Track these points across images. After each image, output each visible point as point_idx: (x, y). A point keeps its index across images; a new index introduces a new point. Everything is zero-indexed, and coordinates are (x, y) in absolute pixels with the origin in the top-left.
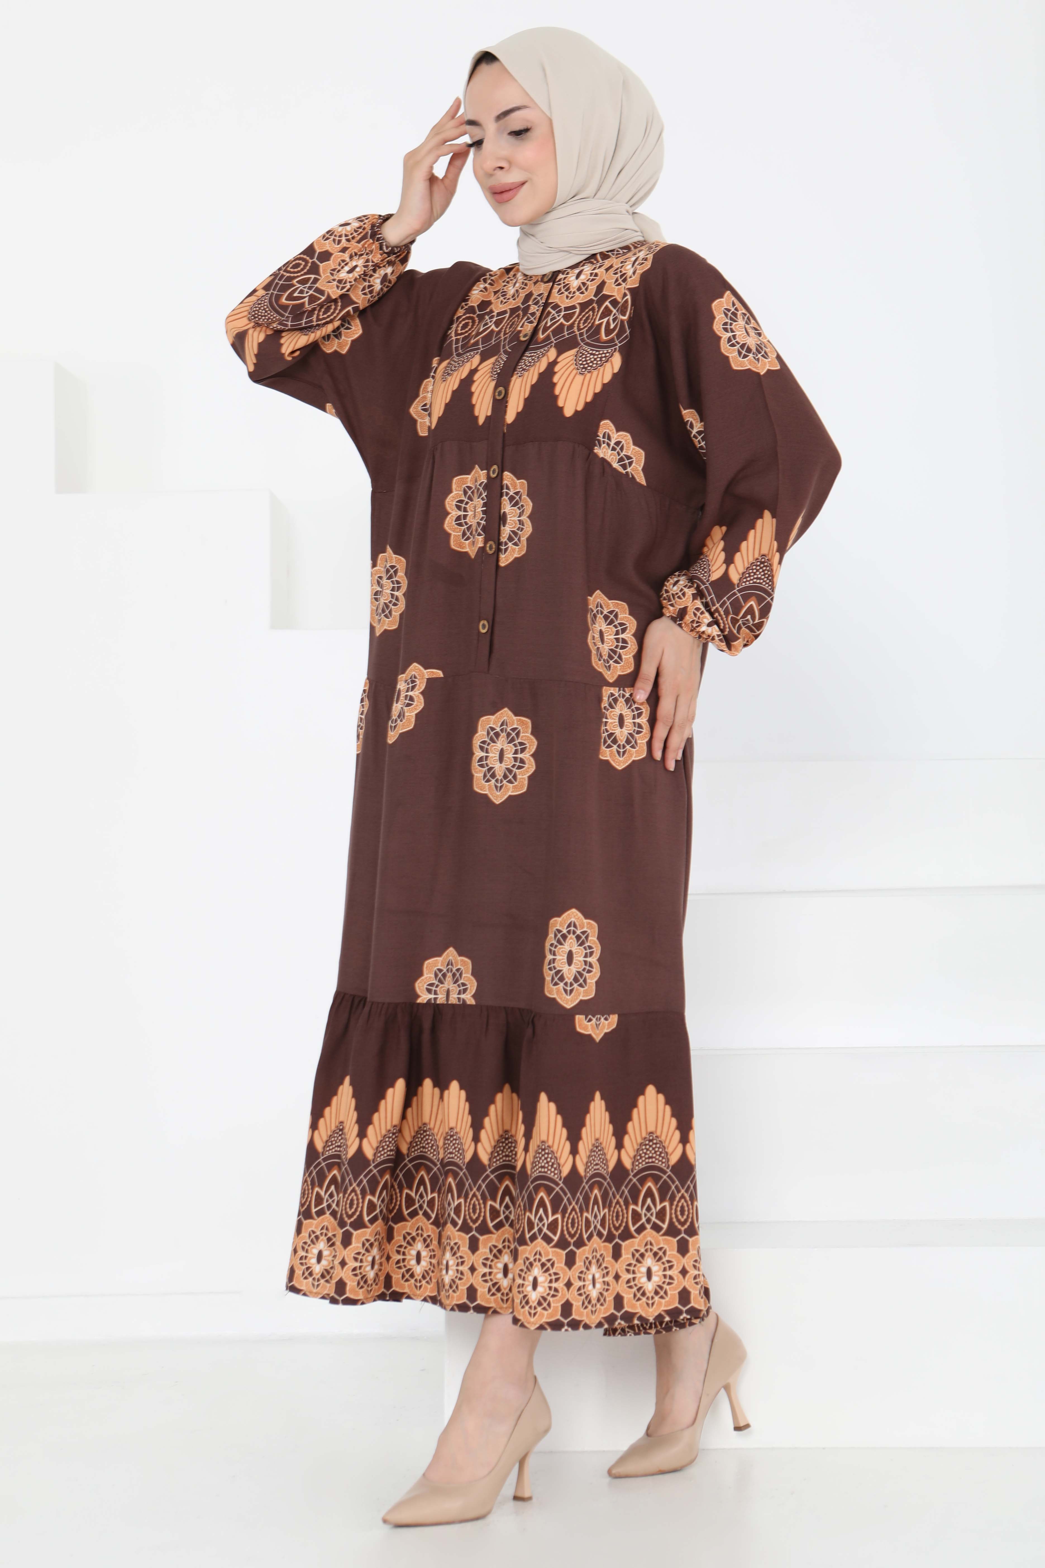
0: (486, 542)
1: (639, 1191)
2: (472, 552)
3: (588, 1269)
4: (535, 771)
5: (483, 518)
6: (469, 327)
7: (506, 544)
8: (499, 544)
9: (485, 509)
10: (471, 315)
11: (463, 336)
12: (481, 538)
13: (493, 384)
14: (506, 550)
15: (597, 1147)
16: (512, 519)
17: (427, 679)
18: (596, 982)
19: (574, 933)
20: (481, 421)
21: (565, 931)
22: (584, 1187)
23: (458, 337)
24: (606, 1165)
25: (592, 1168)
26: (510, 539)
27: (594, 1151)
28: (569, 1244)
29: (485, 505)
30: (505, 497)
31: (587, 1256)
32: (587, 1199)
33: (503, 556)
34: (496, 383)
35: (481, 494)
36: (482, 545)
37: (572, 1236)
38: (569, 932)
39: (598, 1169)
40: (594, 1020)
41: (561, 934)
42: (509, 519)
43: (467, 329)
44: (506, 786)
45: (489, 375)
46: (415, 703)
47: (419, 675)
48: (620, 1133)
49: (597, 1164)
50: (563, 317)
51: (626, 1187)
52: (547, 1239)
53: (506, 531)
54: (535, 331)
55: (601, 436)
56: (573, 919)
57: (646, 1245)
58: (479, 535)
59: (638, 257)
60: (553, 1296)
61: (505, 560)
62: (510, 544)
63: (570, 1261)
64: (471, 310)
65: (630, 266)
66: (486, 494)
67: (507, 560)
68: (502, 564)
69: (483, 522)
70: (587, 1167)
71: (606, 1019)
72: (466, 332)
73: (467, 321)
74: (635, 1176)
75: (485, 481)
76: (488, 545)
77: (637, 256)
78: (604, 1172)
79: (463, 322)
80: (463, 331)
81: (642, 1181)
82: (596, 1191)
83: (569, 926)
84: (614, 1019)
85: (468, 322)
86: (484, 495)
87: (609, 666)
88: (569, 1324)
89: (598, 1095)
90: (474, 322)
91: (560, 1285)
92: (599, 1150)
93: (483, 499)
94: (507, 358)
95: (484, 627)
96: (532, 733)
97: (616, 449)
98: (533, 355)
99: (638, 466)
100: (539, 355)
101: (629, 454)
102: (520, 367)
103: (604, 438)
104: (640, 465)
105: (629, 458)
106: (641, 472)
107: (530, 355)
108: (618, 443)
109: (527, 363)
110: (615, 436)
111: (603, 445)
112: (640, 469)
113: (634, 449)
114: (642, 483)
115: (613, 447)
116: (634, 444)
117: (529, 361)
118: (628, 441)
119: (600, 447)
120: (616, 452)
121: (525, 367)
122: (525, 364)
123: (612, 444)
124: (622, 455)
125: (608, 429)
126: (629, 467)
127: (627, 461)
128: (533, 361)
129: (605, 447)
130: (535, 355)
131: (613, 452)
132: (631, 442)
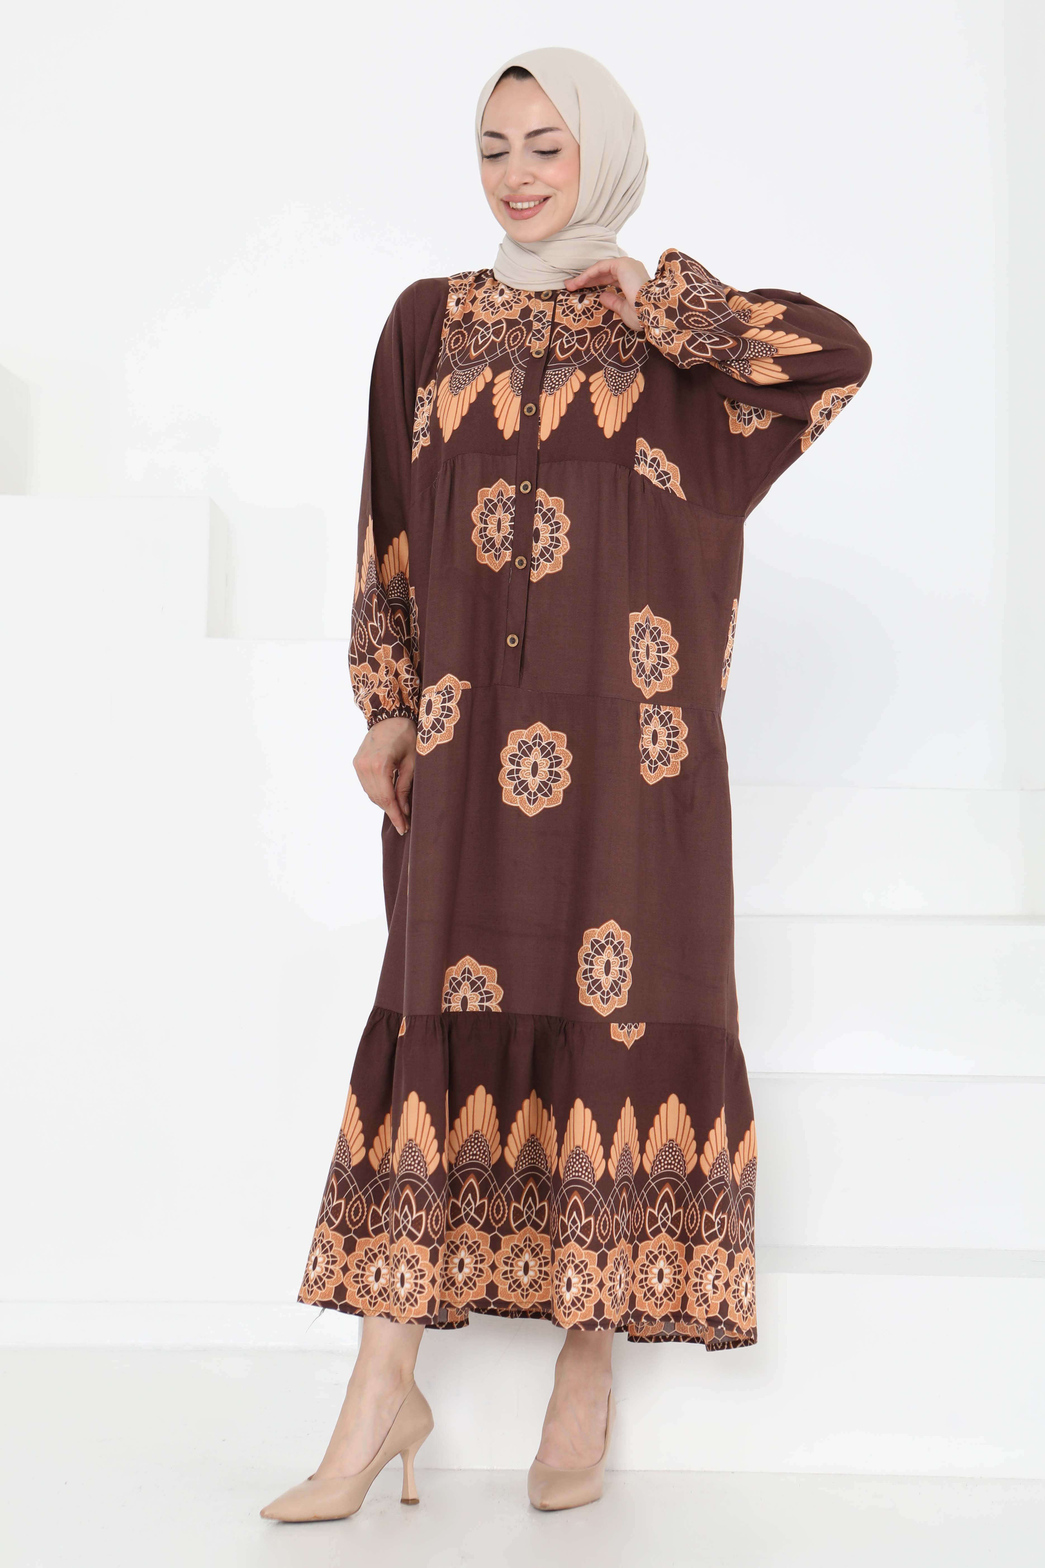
0: (514, 557)
1: (657, 1196)
2: (499, 566)
3: (617, 1270)
4: (571, 785)
5: (511, 532)
6: (461, 341)
7: (538, 560)
8: (530, 559)
9: (513, 523)
10: (459, 330)
11: (457, 350)
12: (509, 553)
13: (518, 400)
14: (538, 566)
15: (626, 1152)
16: (546, 535)
17: (462, 690)
18: (629, 991)
19: (612, 943)
20: (508, 435)
21: (603, 942)
22: (615, 1190)
23: (454, 352)
24: (632, 1168)
25: (622, 1171)
26: (543, 555)
27: (624, 1156)
28: (601, 1246)
29: (513, 520)
30: (537, 514)
31: (616, 1257)
32: (617, 1201)
33: (535, 572)
34: (521, 399)
35: (509, 509)
36: (510, 560)
37: (604, 1238)
38: (607, 942)
39: (626, 1173)
40: (626, 1027)
41: (599, 944)
42: (541, 535)
43: (459, 344)
44: (541, 799)
45: (509, 390)
46: (453, 714)
47: (454, 686)
48: (643, 1138)
49: (626, 1168)
50: (577, 340)
51: (645, 1191)
52: (581, 1242)
53: (538, 547)
54: (550, 351)
55: (639, 453)
56: (611, 930)
57: (660, 1247)
58: (507, 549)
60: (587, 1296)
61: (536, 576)
62: (542, 560)
63: (602, 1262)
64: (457, 324)
66: (514, 509)
67: (538, 576)
68: (534, 579)
69: (511, 537)
70: (618, 1171)
71: (636, 1027)
72: (459, 346)
73: (457, 336)
74: (653, 1180)
75: (514, 496)
76: (517, 560)
78: (630, 1176)
79: (454, 338)
80: (457, 346)
81: (661, 1186)
82: (624, 1194)
83: (607, 936)
84: (643, 1026)
85: (459, 337)
86: (512, 510)
87: (650, 682)
88: (602, 1324)
89: (628, 1101)
90: (463, 336)
91: (593, 1286)
92: (628, 1155)
93: (510, 514)
94: (525, 374)
95: (513, 640)
96: (568, 748)
97: (653, 466)
98: (557, 372)
99: (676, 482)
100: (565, 374)
101: (665, 470)
102: (547, 385)
103: (641, 455)
104: (677, 481)
105: (666, 473)
106: (680, 487)
107: (554, 373)
108: (654, 460)
109: (554, 382)
110: (651, 453)
111: (642, 463)
112: (678, 484)
113: (669, 465)
114: (682, 498)
115: (650, 464)
116: (669, 460)
117: (555, 379)
118: (663, 457)
119: (639, 465)
120: (653, 469)
121: (553, 386)
122: (552, 382)
123: (649, 461)
124: (659, 471)
125: (643, 446)
126: (668, 483)
127: (665, 477)
128: (561, 380)
129: (643, 464)
130: (560, 372)
131: (650, 469)
132: (665, 458)
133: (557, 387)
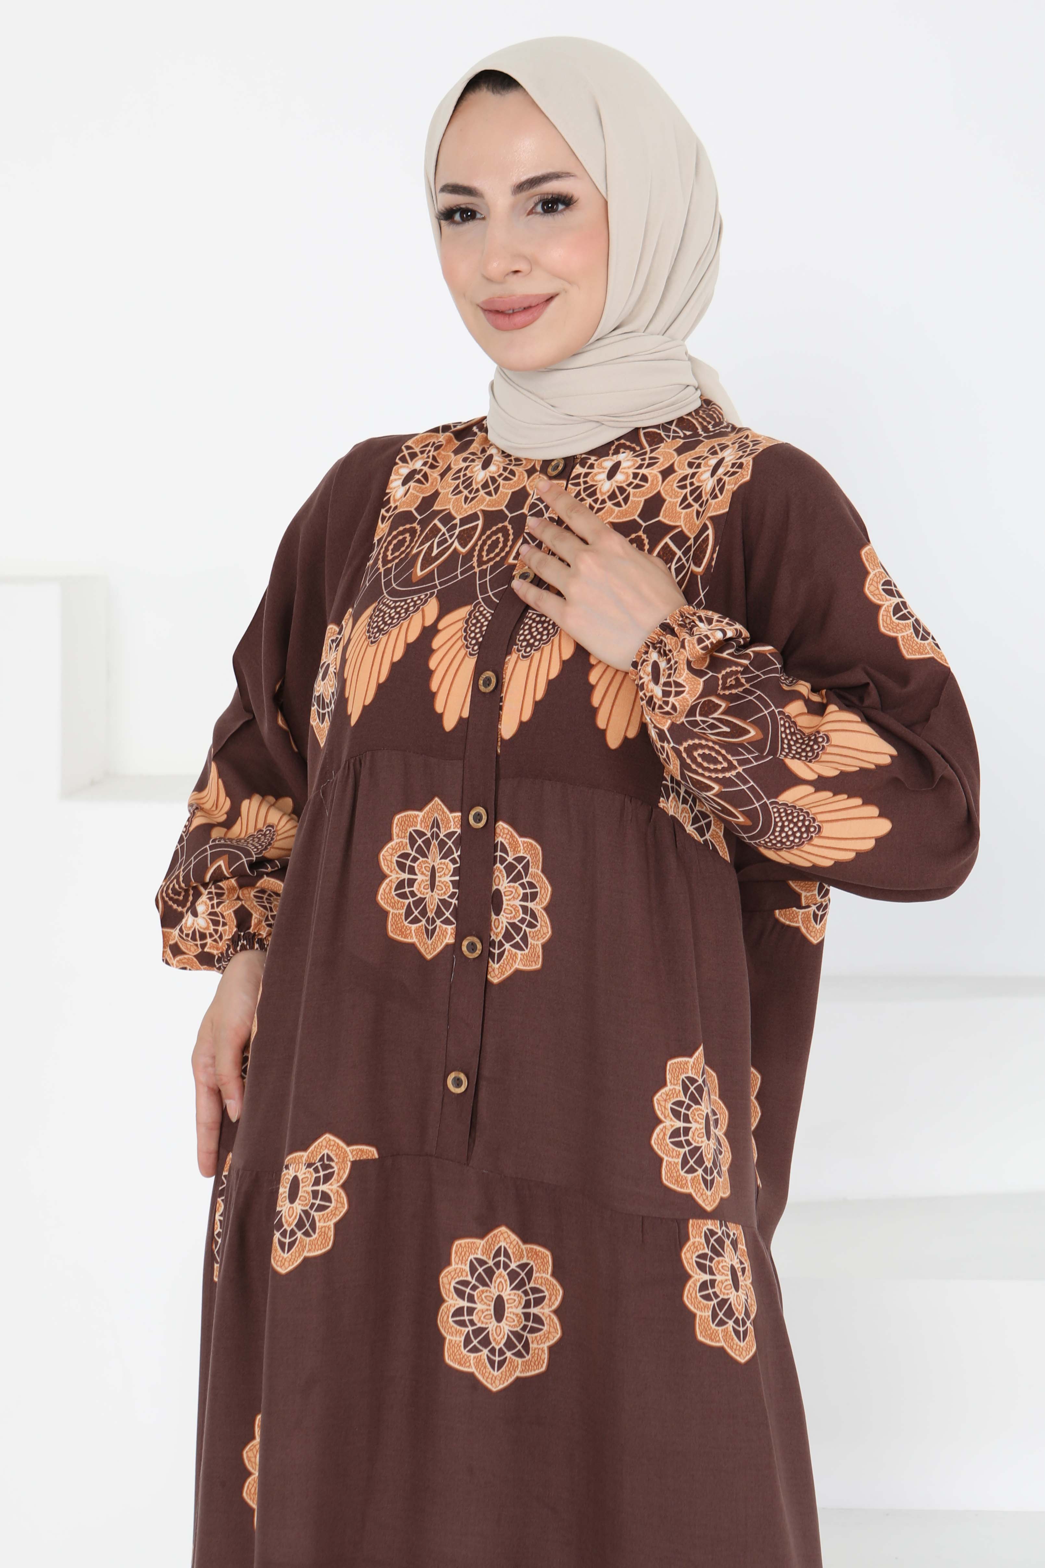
0: (460, 936)
2: (432, 950)
4: (561, 1339)
5: (454, 893)
6: (406, 544)
7: (501, 945)
8: (487, 942)
9: (457, 878)
10: (408, 526)
11: (396, 561)
12: (450, 929)
13: (471, 661)
14: (501, 955)
16: (512, 903)
17: (351, 1163)
20: (449, 723)
23: (389, 565)
26: (508, 937)
29: (456, 872)
30: (498, 865)
33: (496, 966)
34: (477, 662)
35: (450, 852)
36: (452, 941)
42: (505, 902)
43: (402, 549)
44: (512, 1361)
45: (460, 643)
46: (333, 1205)
47: (336, 1154)
53: (501, 923)
58: (447, 922)
59: (723, 459)
61: (497, 973)
62: (507, 946)
64: (405, 518)
65: (709, 474)
66: (459, 853)
67: (502, 973)
68: (494, 979)
69: (454, 901)
72: (401, 554)
73: (401, 537)
76: (465, 943)
77: (720, 456)
79: (395, 541)
80: (396, 554)
85: (404, 538)
86: (456, 855)
87: (712, 1180)
90: (413, 534)
93: (454, 861)
95: (456, 1081)
96: (554, 1275)
97: (688, 801)
98: (543, 618)
99: (718, 831)
102: (521, 640)
103: (672, 782)
104: (720, 829)
105: (705, 816)
106: (724, 841)
107: (538, 619)
109: (535, 634)
111: (673, 795)
112: (721, 835)
114: (726, 859)
115: (684, 797)
117: (537, 629)
119: (668, 799)
120: (688, 807)
121: (532, 641)
122: (531, 633)
123: (682, 792)
124: (696, 811)
126: (708, 832)
127: (703, 822)
128: (545, 632)
129: (674, 798)
131: (684, 805)
133: (537, 643)
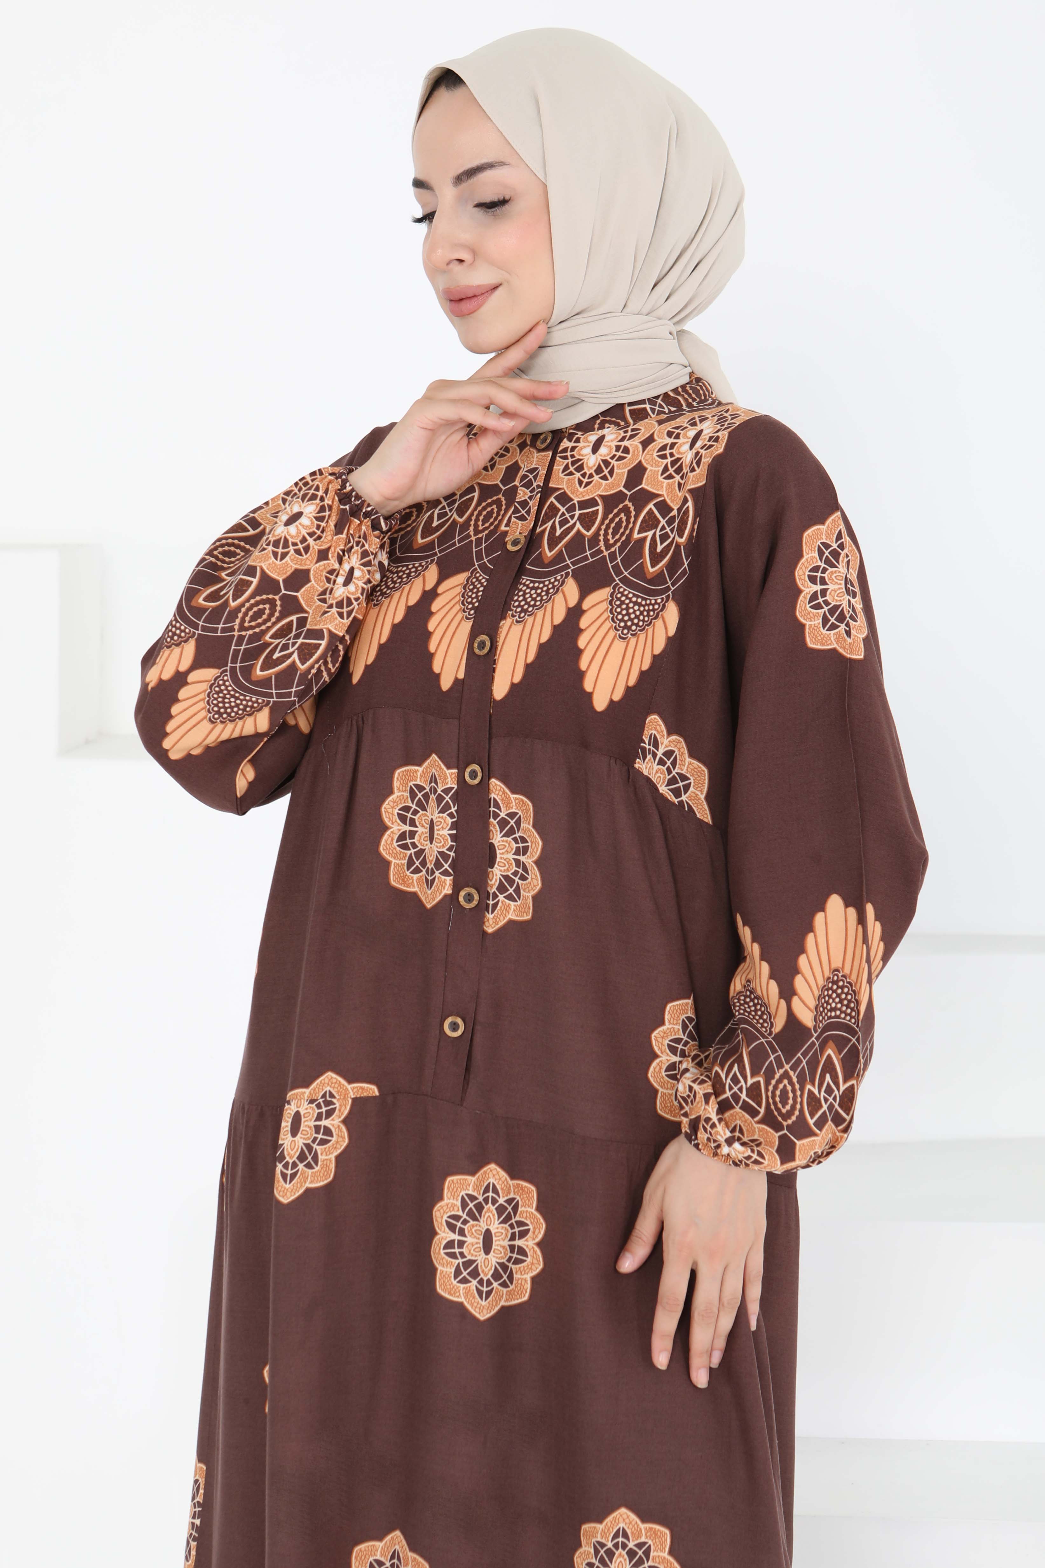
0: (457, 887)
2: (431, 898)
4: (543, 1271)
5: (452, 846)
7: (495, 896)
8: (483, 893)
9: (455, 832)
12: (449, 880)
13: (467, 626)
14: (495, 906)
16: (505, 856)
17: (352, 1101)
19: (624, 1546)
20: (446, 684)
21: (610, 1545)
26: (501, 886)
29: (454, 826)
30: (492, 820)
33: (491, 916)
34: (473, 626)
35: (447, 807)
36: (450, 891)
38: (616, 1546)
41: (605, 1549)
42: (499, 856)
44: (498, 1291)
45: (457, 607)
46: (334, 1139)
47: (338, 1092)
50: (578, 519)
53: (495, 875)
54: (533, 540)
55: (647, 741)
56: (621, 1525)
58: (446, 873)
59: (701, 431)
61: (492, 924)
62: (501, 897)
65: (688, 446)
66: (456, 808)
67: (496, 923)
68: (489, 927)
69: (451, 854)
75: (456, 787)
76: (462, 894)
77: (699, 427)
83: (616, 1535)
86: (453, 810)
93: (451, 815)
94: (487, 580)
95: (454, 1026)
96: (538, 1209)
97: (666, 763)
98: (536, 585)
99: (699, 793)
100: (548, 589)
101: (683, 772)
102: (516, 604)
103: (649, 745)
104: (701, 791)
105: (684, 778)
106: (705, 803)
107: (531, 585)
108: (668, 754)
109: (529, 600)
110: (666, 742)
111: (649, 757)
112: (703, 797)
113: (690, 764)
114: (705, 820)
115: (661, 758)
116: (691, 755)
117: (531, 595)
118: (682, 750)
119: (644, 760)
120: (665, 768)
121: (526, 607)
122: (525, 599)
123: (660, 754)
124: (674, 773)
125: (656, 729)
126: (685, 793)
127: (681, 784)
128: (539, 598)
129: (650, 760)
130: (541, 585)
131: (660, 767)
132: (686, 752)
133: (530, 609)
